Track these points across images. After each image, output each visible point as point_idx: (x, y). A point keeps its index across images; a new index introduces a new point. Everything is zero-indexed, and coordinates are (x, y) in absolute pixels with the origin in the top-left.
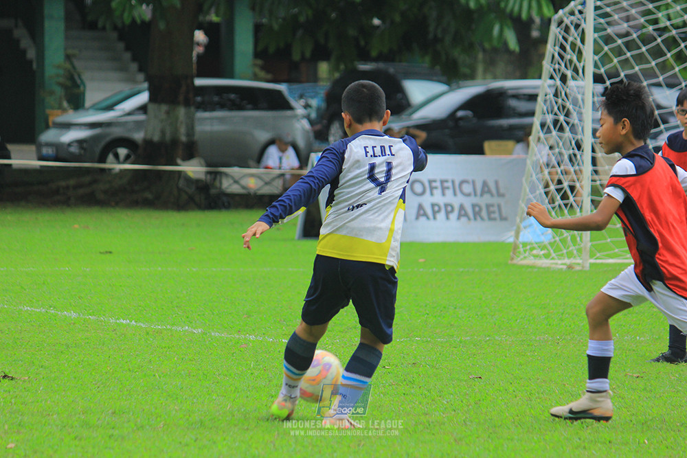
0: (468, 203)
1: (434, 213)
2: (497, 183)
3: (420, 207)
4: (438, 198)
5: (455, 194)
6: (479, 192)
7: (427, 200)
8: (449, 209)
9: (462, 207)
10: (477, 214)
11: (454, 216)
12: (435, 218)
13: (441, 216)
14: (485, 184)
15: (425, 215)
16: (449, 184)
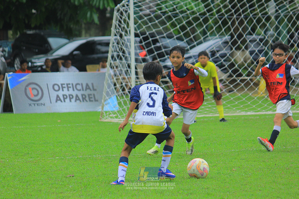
0: (79, 94)
1: (64, 99)
2: (92, 84)
3: (58, 96)
4: (66, 92)
5: (74, 90)
6: (84, 88)
7: (61, 93)
8: (71, 97)
9: (77, 96)
10: (84, 99)
11: (73, 100)
12: (65, 101)
13: (68, 100)
14: (87, 85)
15: (60, 100)
16: (71, 86)
